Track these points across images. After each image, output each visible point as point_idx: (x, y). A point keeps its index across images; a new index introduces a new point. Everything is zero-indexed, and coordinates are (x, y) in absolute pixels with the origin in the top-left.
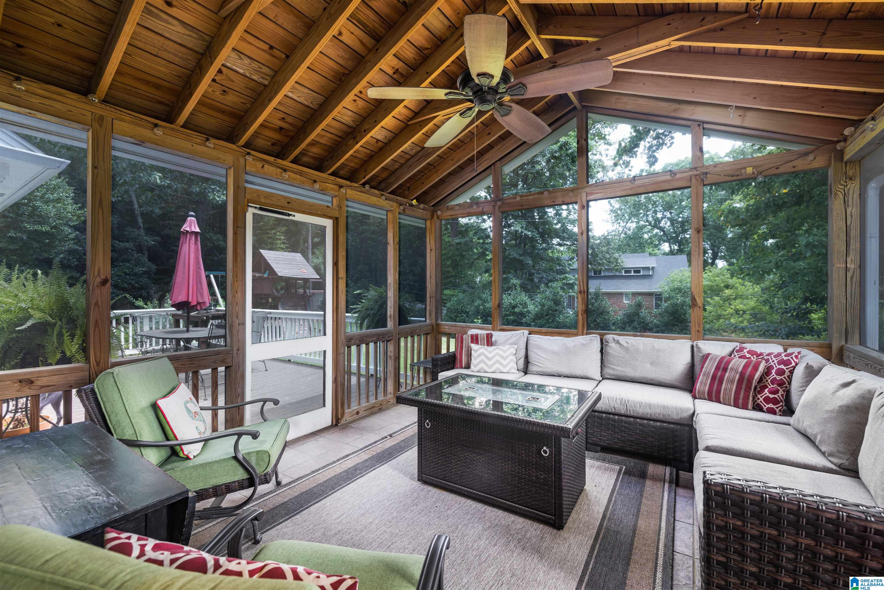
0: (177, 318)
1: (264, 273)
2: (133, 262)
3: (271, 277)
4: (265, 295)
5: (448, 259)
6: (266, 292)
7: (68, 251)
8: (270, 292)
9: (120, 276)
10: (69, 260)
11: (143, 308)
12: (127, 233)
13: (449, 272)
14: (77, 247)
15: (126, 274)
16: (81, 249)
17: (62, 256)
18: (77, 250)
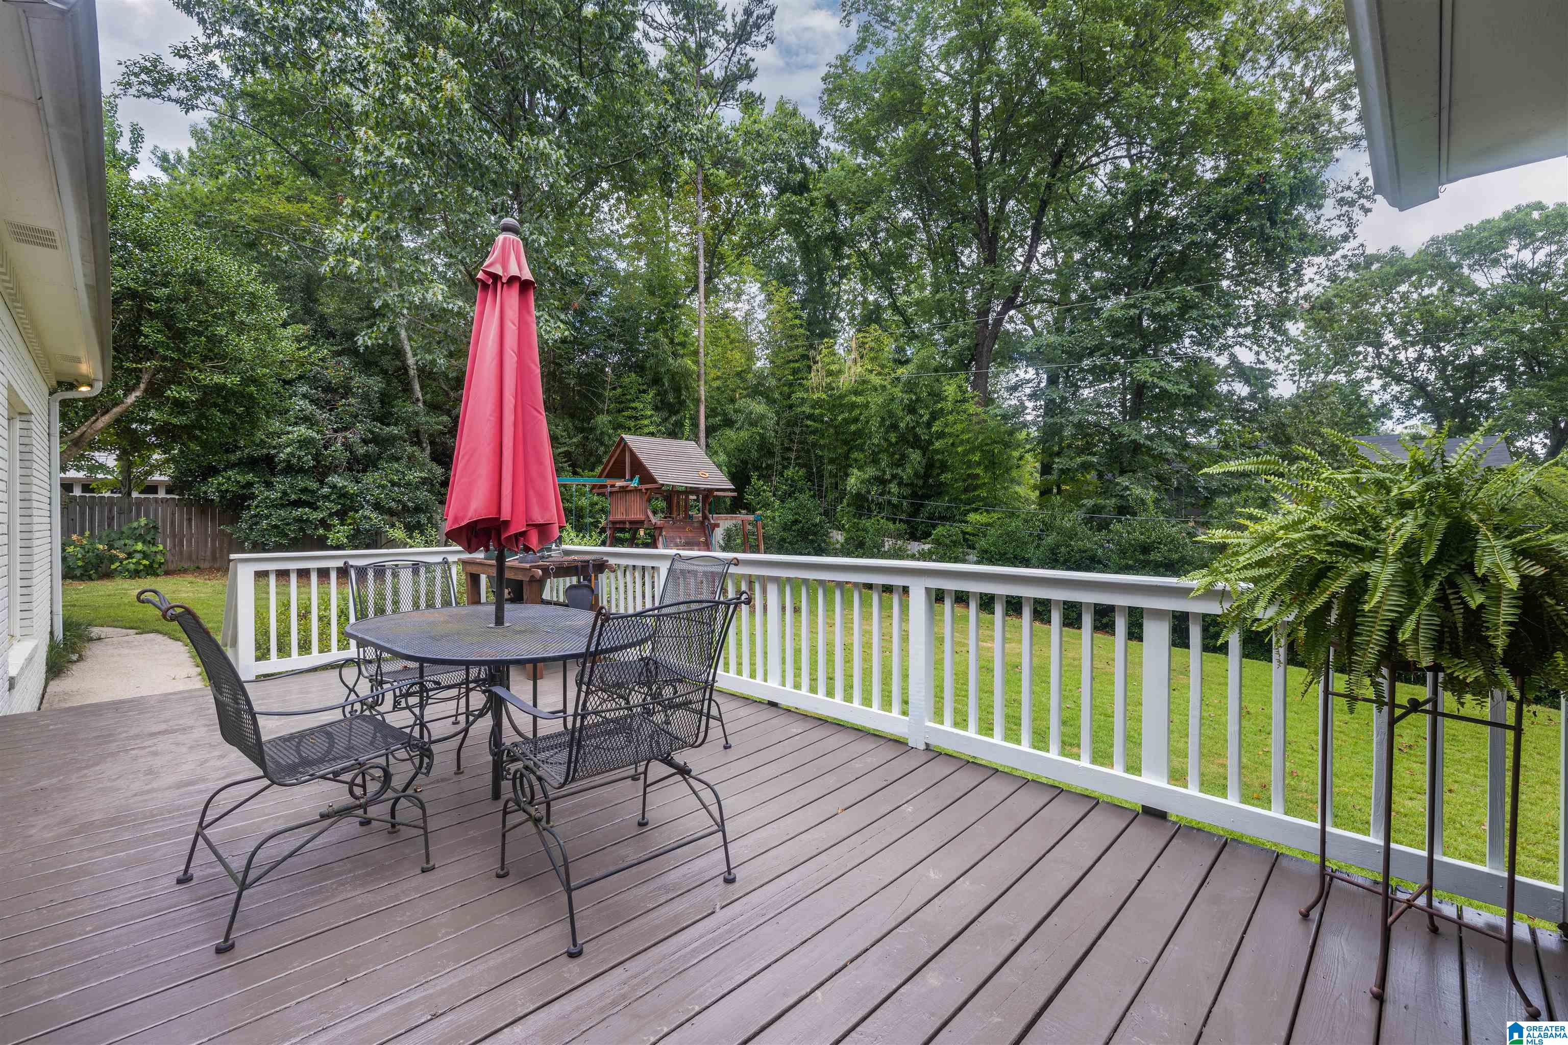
0: (474, 569)
1: (631, 480)
2: (404, 461)
3: (643, 487)
4: (631, 522)
5: (972, 451)
6: (632, 517)
7: (299, 441)
8: (642, 517)
9: (384, 487)
10: (300, 458)
11: (405, 545)
12: (395, 410)
13: (977, 476)
14: (314, 435)
15: (393, 484)
16: (319, 437)
17: (289, 450)
18: (313, 439)
